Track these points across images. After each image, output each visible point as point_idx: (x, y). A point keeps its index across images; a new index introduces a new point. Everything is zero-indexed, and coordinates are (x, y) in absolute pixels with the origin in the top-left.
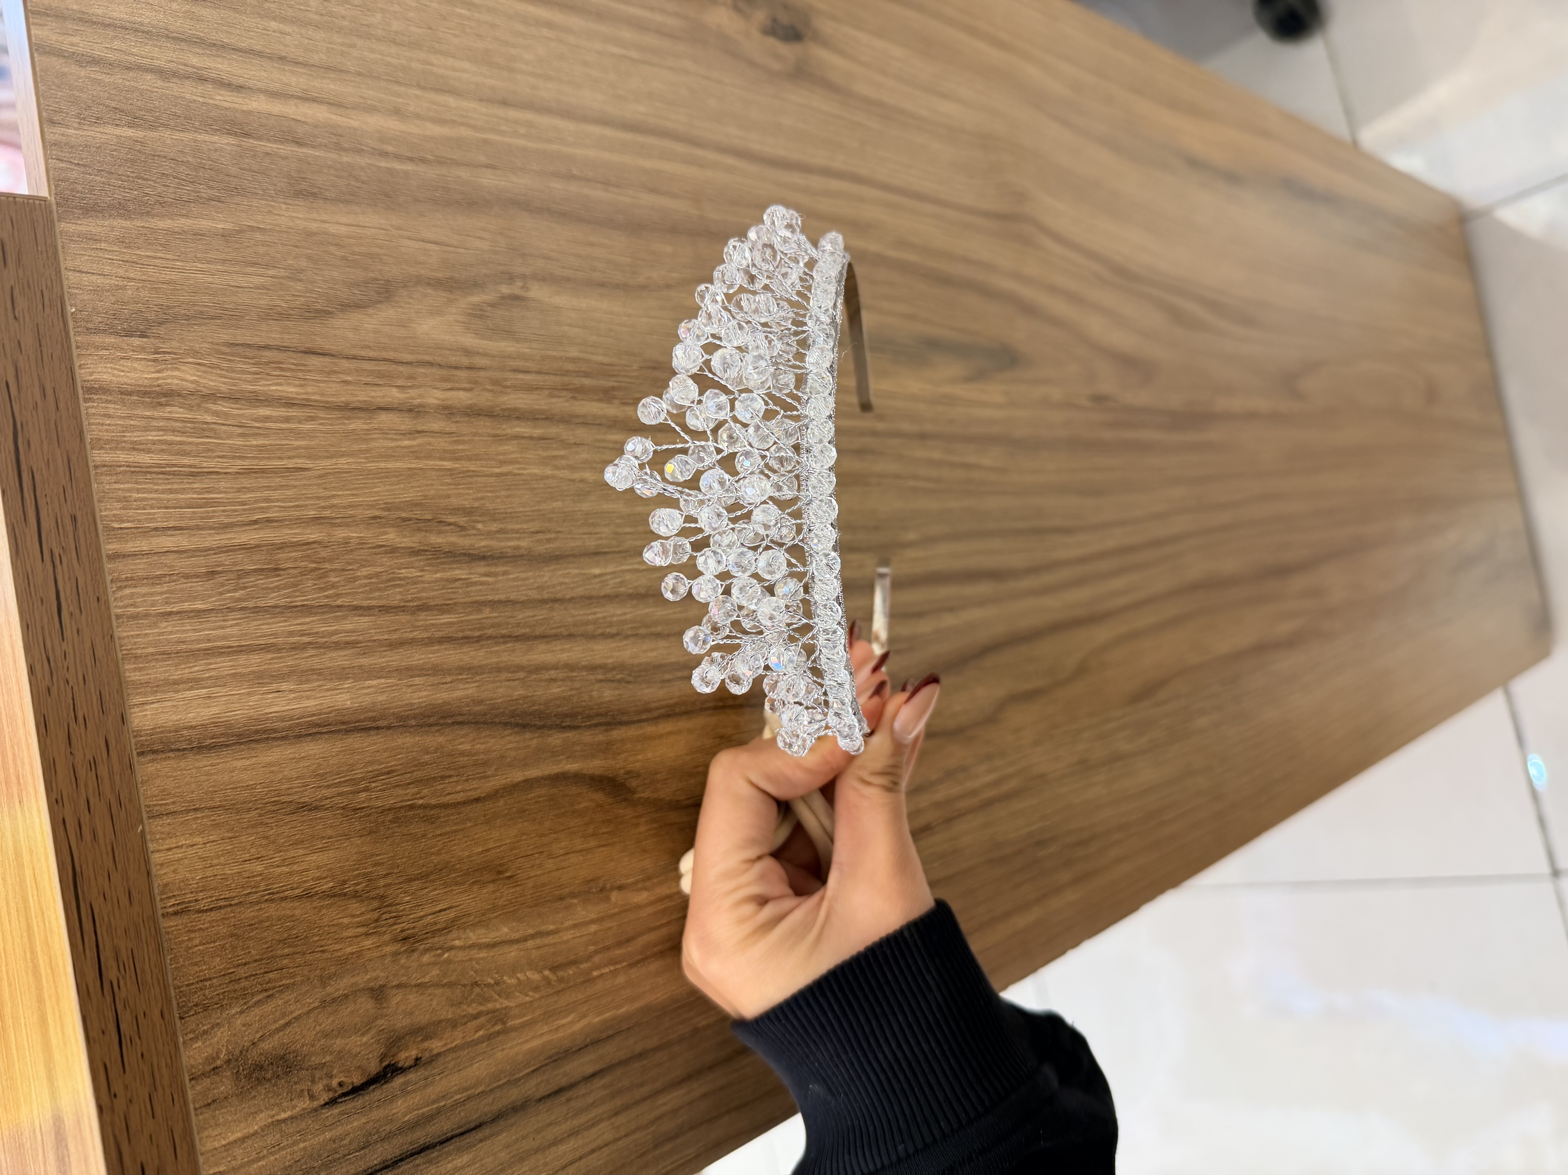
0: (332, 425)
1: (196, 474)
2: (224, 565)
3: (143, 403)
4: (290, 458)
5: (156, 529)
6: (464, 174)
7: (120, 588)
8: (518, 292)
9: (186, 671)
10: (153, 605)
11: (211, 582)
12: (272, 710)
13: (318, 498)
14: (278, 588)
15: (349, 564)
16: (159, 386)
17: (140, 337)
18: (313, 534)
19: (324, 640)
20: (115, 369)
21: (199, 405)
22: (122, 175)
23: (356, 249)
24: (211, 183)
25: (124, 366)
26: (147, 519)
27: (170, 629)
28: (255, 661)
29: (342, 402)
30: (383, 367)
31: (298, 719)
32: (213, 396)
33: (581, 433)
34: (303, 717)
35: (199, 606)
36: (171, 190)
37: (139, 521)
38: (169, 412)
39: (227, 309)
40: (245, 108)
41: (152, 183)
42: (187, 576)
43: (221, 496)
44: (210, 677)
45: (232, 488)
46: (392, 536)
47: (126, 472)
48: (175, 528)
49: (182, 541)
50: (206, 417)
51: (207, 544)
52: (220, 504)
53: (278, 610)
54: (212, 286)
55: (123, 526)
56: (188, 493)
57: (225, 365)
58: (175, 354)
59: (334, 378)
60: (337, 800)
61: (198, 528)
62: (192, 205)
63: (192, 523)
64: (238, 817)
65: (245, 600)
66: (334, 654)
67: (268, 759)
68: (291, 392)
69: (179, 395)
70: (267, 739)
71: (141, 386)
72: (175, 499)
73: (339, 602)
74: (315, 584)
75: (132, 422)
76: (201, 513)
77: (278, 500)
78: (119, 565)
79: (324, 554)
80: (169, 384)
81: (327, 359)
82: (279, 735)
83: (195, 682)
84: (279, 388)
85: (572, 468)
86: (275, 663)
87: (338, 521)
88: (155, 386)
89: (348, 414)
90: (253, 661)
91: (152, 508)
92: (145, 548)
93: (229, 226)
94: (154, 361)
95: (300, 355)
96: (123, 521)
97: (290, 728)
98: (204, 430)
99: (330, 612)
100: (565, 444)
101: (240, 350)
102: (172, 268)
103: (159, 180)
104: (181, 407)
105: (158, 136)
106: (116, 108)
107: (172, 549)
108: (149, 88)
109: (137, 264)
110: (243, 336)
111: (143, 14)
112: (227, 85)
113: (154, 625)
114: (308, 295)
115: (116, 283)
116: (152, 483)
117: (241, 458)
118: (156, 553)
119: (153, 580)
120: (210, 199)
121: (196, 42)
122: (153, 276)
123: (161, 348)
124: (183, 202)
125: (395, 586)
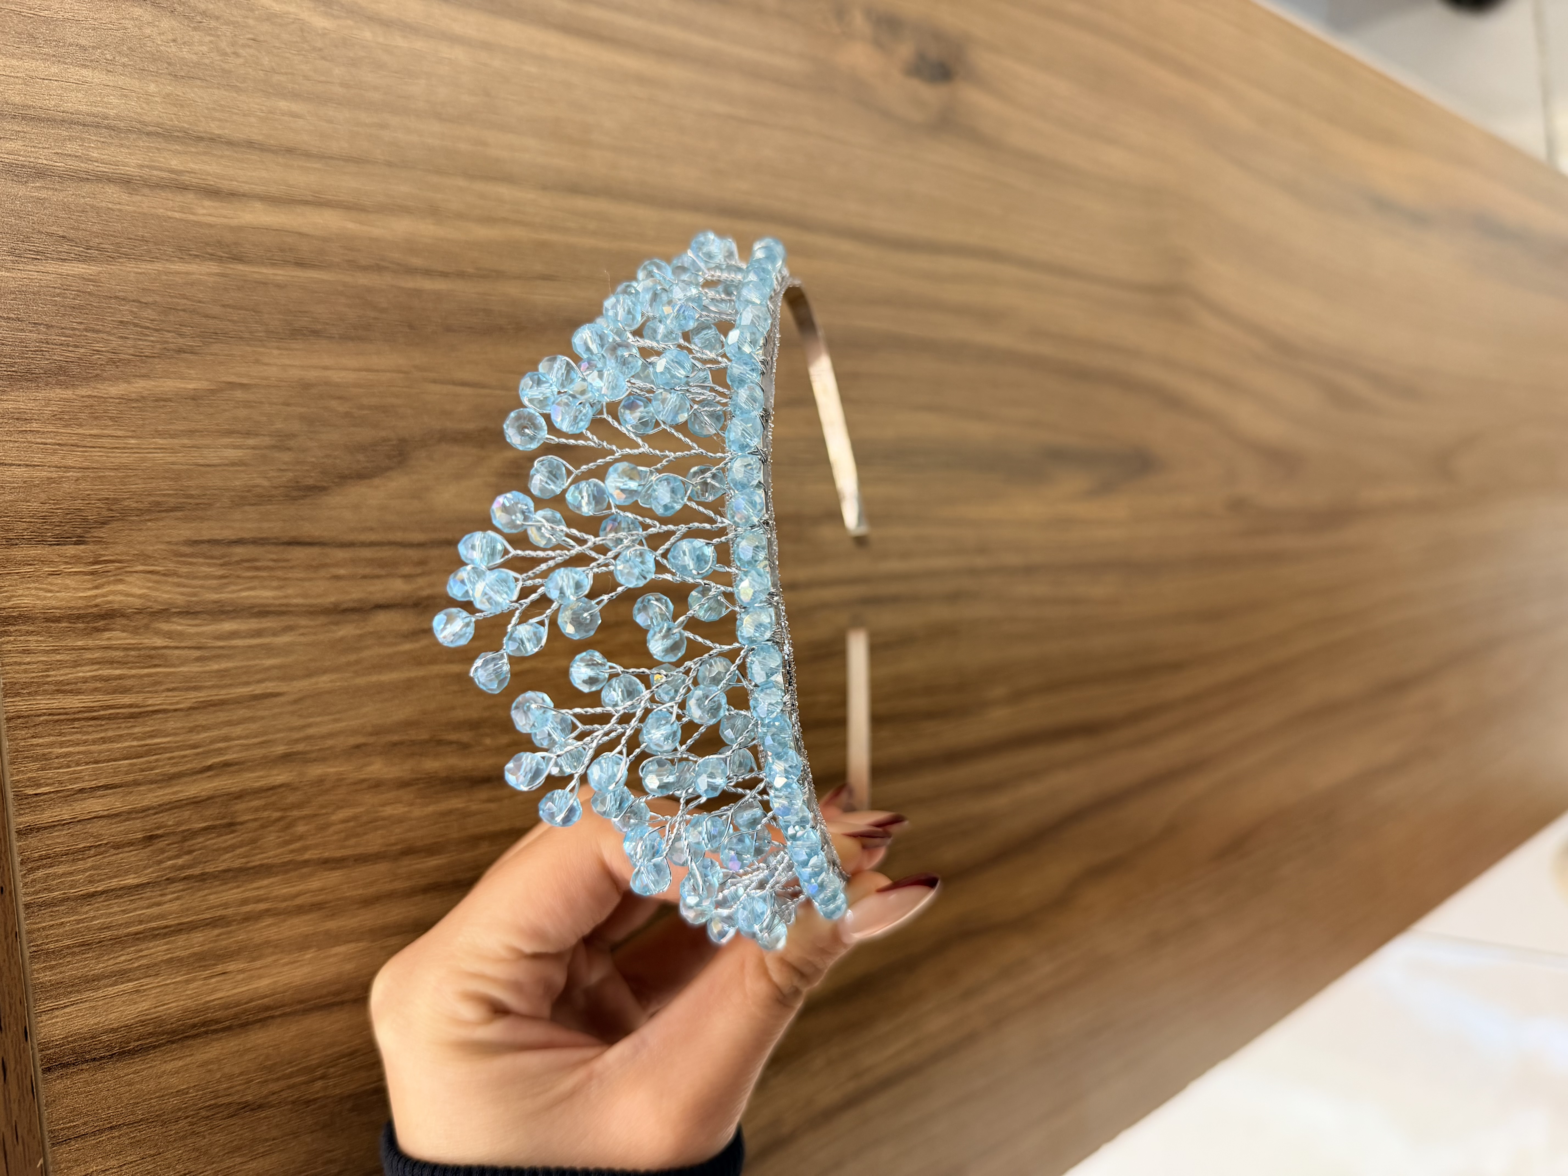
0: (315, 634)
1: (137, 715)
2: (165, 826)
3: (74, 630)
4: (260, 681)
5: (82, 791)
6: (513, 289)
7: (31, 870)
9: (110, 963)
10: (73, 887)
11: (150, 848)
12: (213, 997)
14: (233, 848)
15: (322, 807)
16: (96, 606)
17: (76, 543)
18: (280, 776)
19: (284, 904)
20: (41, 589)
21: (147, 627)
22: (66, 328)
23: (364, 401)
24: (184, 329)
25: (51, 584)
26: (70, 779)
27: (92, 914)
28: (198, 940)
29: (331, 603)
30: (387, 553)
31: (246, 1003)
32: (165, 613)
34: (251, 1000)
35: (131, 880)
36: (130, 343)
37: (60, 783)
38: (109, 639)
39: (191, 496)
40: (234, 222)
41: (104, 336)
42: (118, 846)
43: (168, 739)
44: (140, 966)
45: (183, 728)
46: (377, 768)
47: (47, 721)
48: (106, 787)
49: (114, 802)
50: (155, 640)
51: (146, 803)
52: (166, 750)
53: (231, 874)
54: (175, 467)
55: (38, 791)
56: (126, 741)
57: (184, 570)
58: (120, 561)
59: (323, 573)
60: (284, 1094)
61: (136, 783)
62: (157, 360)
63: (130, 778)
64: (164, 1130)
65: (190, 867)
66: (296, 921)
67: (205, 1057)
68: (267, 598)
69: (123, 615)
70: (206, 1033)
71: (74, 608)
72: (108, 750)
73: (307, 856)
74: (280, 837)
75: (58, 657)
76: (143, 763)
77: (239, 738)
78: (32, 841)
79: (292, 798)
80: (110, 602)
81: (315, 551)
82: (220, 1026)
83: (121, 975)
84: (252, 593)
86: (223, 940)
87: (314, 755)
88: (92, 607)
89: (337, 617)
90: (195, 940)
91: (78, 765)
92: (66, 817)
93: (202, 385)
94: (92, 573)
95: (281, 548)
96: (39, 786)
97: (236, 1016)
98: (151, 657)
99: (295, 870)
101: (205, 548)
102: (124, 448)
103: (115, 331)
104: (124, 631)
105: (118, 272)
106: (63, 237)
107: (101, 813)
108: (110, 206)
109: (78, 446)
110: (209, 530)
111: (110, 103)
112: (213, 193)
113: (73, 911)
114: (298, 467)
115: (49, 475)
116: (80, 732)
117: (196, 688)
118: (79, 821)
119: (74, 855)
120: (180, 351)
121: (178, 137)
122: (97, 461)
123: (104, 555)
124: (142, 358)
125: (376, 829)
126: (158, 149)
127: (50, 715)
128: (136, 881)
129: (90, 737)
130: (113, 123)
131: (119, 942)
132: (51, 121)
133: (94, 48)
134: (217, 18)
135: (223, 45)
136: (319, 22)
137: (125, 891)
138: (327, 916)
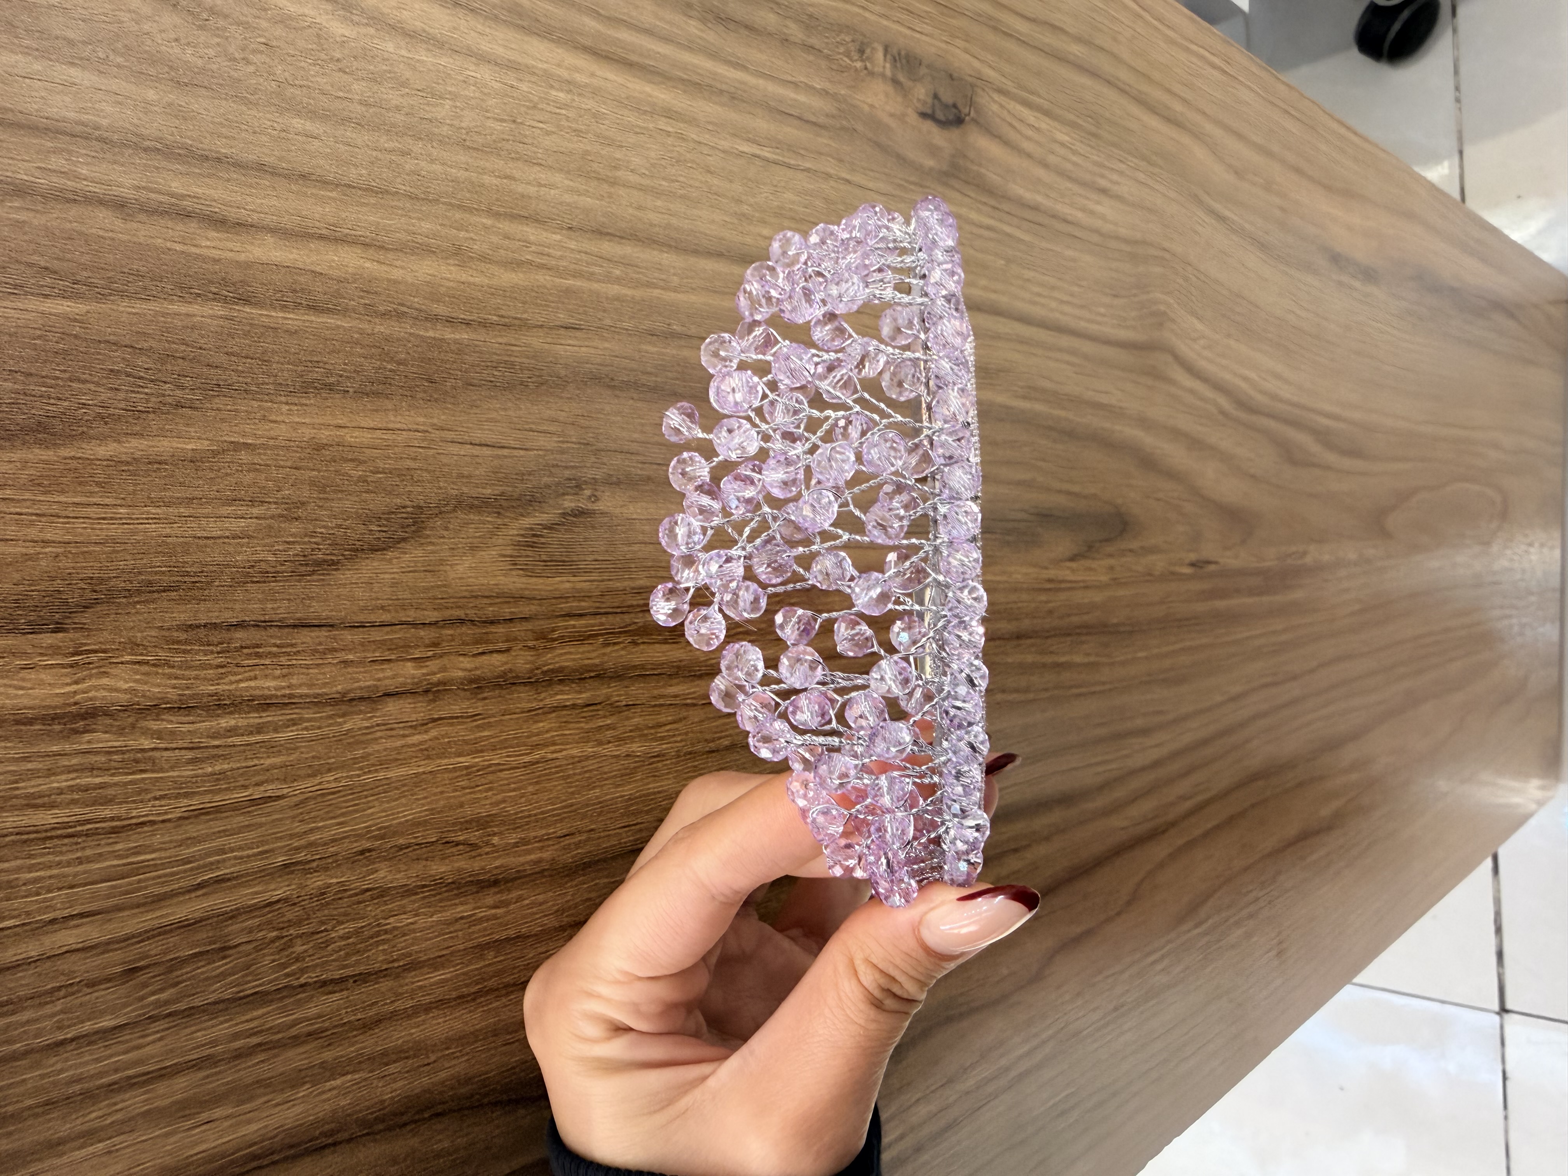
0: (319, 728)
1: (119, 829)
2: (147, 957)
3: (49, 733)
4: (257, 784)
5: (53, 921)
6: (536, 341)
8: (583, 504)
9: (79, 1122)
10: (36, 1036)
11: (128, 984)
12: (195, 1151)
13: (292, 836)
15: (323, 923)
16: (76, 704)
17: (55, 631)
18: (279, 890)
19: (278, 1037)
20: (10, 686)
21: (134, 726)
22: (46, 377)
23: (381, 464)
24: (183, 380)
25: (23, 680)
26: (38, 909)
27: (59, 1066)
28: (180, 1086)
29: (338, 692)
30: (397, 634)
31: (233, 1154)
32: (155, 709)
33: (638, 691)
35: (107, 1022)
36: (121, 395)
37: (28, 914)
38: (89, 742)
39: (188, 574)
40: (242, 257)
41: (92, 387)
42: (92, 984)
43: (153, 856)
44: (112, 1123)
45: (171, 842)
46: (382, 875)
47: (14, 843)
48: (81, 915)
49: (90, 933)
50: (142, 741)
51: (126, 931)
52: (151, 868)
53: (220, 1007)
54: (169, 540)
56: (106, 860)
57: (178, 659)
59: (329, 658)
61: (117, 909)
62: (151, 416)
63: (110, 903)
65: (174, 1001)
66: (290, 1054)
68: (268, 688)
69: (106, 714)
71: (50, 707)
72: (85, 872)
73: (303, 980)
74: (274, 961)
75: (30, 766)
76: (124, 885)
77: (235, 849)
79: (289, 915)
80: (91, 699)
81: (323, 633)
83: (90, 1136)
84: (252, 684)
85: (620, 740)
86: (209, 1083)
87: (314, 864)
88: (69, 705)
89: (344, 708)
90: (177, 1087)
91: (48, 891)
92: (33, 954)
93: (204, 445)
94: (71, 666)
95: (286, 630)
98: (137, 761)
99: (291, 996)
100: (615, 709)
101: (202, 632)
102: (112, 518)
103: (105, 381)
104: (106, 732)
105: (108, 311)
106: (46, 268)
107: (74, 947)
108: (101, 233)
109: (59, 517)
110: (208, 613)
111: (102, 111)
112: (219, 223)
113: (37, 1065)
114: (306, 539)
115: (24, 550)
116: (53, 853)
117: (186, 795)
118: (48, 958)
119: (40, 998)
120: (179, 405)
121: (180, 155)
122: (81, 535)
123: (86, 645)
124: (137, 413)
125: (378, 944)
126: (157, 168)
127: (17, 834)
128: (113, 1023)
129: (64, 858)
130: (106, 135)
131: (90, 1097)
132: (33, 129)
133: (84, 43)
134: (226, 17)
135: (231, 49)
136: (338, 28)
137: (100, 1035)
138: (323, 1047)
